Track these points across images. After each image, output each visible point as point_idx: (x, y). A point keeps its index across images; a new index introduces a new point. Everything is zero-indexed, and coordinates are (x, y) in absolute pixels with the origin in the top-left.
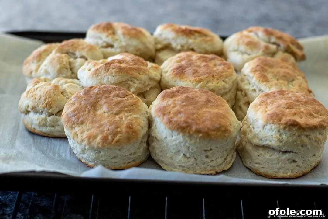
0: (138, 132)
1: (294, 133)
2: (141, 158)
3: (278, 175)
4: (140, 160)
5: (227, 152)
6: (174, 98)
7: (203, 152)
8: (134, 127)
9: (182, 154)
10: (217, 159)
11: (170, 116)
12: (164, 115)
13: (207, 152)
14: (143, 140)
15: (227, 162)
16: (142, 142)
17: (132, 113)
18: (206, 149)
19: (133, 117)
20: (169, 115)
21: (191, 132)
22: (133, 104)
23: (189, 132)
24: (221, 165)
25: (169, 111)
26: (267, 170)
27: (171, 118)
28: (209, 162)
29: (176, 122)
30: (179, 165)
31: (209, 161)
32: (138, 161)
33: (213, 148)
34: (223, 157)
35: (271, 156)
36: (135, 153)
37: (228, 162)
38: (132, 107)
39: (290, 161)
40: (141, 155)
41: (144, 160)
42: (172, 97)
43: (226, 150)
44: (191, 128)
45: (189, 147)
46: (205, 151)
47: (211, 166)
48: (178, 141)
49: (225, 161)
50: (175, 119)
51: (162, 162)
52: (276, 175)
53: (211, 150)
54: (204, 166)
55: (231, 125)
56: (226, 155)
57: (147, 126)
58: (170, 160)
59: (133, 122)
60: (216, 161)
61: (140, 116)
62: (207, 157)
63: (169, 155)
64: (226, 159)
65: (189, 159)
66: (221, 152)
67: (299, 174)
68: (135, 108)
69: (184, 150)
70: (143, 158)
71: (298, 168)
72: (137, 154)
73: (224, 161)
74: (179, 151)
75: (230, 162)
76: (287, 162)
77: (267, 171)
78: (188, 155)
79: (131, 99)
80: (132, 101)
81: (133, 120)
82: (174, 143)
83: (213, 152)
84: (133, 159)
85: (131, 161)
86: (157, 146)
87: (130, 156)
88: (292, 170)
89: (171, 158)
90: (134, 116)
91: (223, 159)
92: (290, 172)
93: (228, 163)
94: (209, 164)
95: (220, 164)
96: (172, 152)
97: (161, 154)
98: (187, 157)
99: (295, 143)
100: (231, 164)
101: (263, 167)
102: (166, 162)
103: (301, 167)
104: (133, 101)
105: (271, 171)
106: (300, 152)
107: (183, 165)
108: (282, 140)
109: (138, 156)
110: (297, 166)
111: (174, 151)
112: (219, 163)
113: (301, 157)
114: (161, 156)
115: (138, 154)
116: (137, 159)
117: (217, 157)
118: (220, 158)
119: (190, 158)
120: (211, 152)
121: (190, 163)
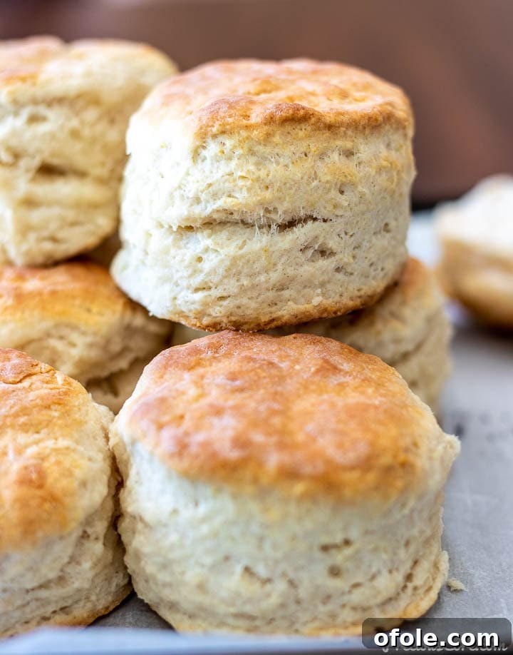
0: (67, 500)
1: (304, 149)
2: (93, 598)
3: (280, 313)
4: (89, 605)
5: (412, 548)
6: (201, 371)
7: (318, 554)
8: (50, 480)
9: (239, 569)
10: (373, 577)
11: (181, 431)
12: (160, 427)
13: (333, 552)
14: (90, 531)
15: (415, 588)
16: (85, 536)
17: (44, 432)
18: (326, 540)
19: (46, 447)
20: (179, 425)
21: (265, 480)
22: (49, 402)
23: (255, 480)
24: (393, 602)
25: (179, 411)
26: (237, 302)
27: (187, 434)
28: (343, 593)
29: (205, 445)
30: (232, 610)
31: (347, 589)
32: (82, 611)
33: (354, 534)
34: (397, 569)
35: (241, 248)
36: (61, 580)
37: (422, 587)
38: (44, 412)
39: (310, 252)
40: (86, 585)
41: (107, 608)
42: (190, 368)
43: (407, 544)
44: (261, 465)
45: (261, 539)
46: (325, 548)
47: (354, 609)
48: (218, 521)
49: (410, 585)
50: (200, 437)
51: (173, 606)
52: (274, 316)
53: (347, 542)
54: (329, 607)
55: (415, 445)
56: (410, 563)
57: (105, 478)
58: (198, 598)
59: (46, 464)
60: (373, 587)
61: (77, 442)
62: (335, 572)
63: (193, 575)
64: (409, 577)
65: (268, 587)
66: (386, 551)
67: (351, 299)
68: (56, 414)
69: (244, 551)
70: (102, 601)
71: (340, 276)
72: (73, 583)
73: (405, 587)
74: (227, 558)
75: (430, 588)
76: (302, 258)
77: (239, 307)
78: (261, 570)
79: (45, 385)
80: (46, 391)
81: (48, 456)
82: (205, 529)
83: (358, 552)
84: (56, 602)
85: (54, 612)
86: (146, 549)
87: (43, 594)
88: (322, 285)
89: (202, 587)
90: (50, 444)
91: (399, 577)
92: (318, 295)
93: (421, 591)
94: (346, 598)
95: (390, 599)
96: (203, 566)
97: (163, 577)
98: (258, 579)
99: (315, 183)
100: (433, 595)
101: (222, 298)
102: (185, 605)
103: (352, 274)
104: (53, 391)
105: (253, 305)
106: (339, 212)
107: (248, 609)
108: (267, 181)
109: (79, 590)
110: (338, 270)
111: (208, 560)
112: (385, 595)
113: (346, 234)
114: (165, 585)
115: (77, 585)
116: (77, 602)
117: (374, 570)
118: (385, 572)
119: (269, 580)
120: (348, 551)
121: (274, 600)
